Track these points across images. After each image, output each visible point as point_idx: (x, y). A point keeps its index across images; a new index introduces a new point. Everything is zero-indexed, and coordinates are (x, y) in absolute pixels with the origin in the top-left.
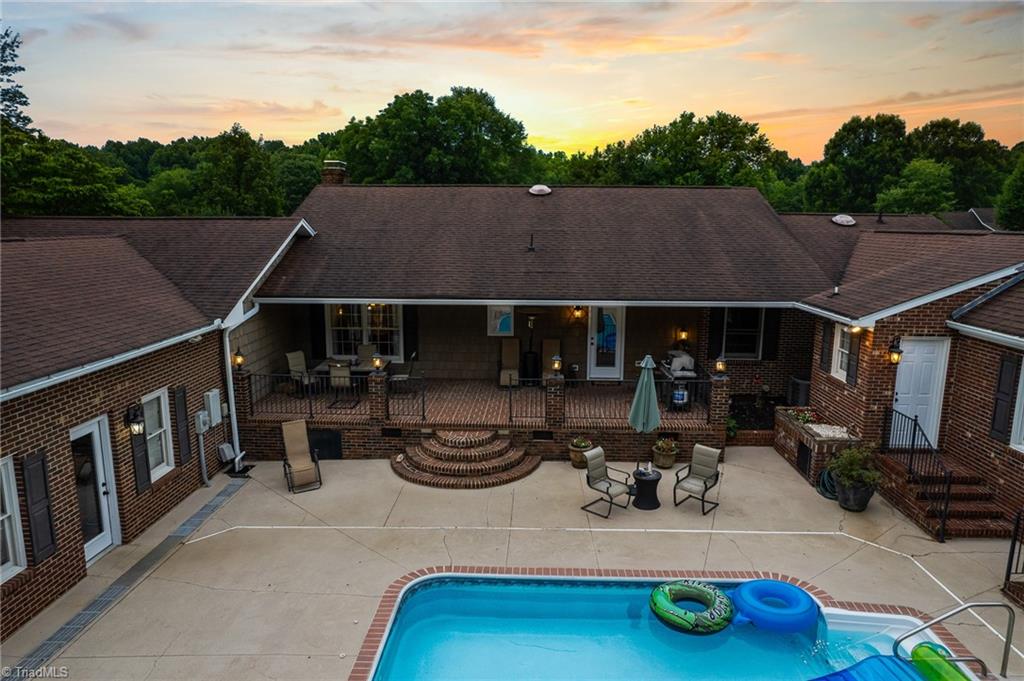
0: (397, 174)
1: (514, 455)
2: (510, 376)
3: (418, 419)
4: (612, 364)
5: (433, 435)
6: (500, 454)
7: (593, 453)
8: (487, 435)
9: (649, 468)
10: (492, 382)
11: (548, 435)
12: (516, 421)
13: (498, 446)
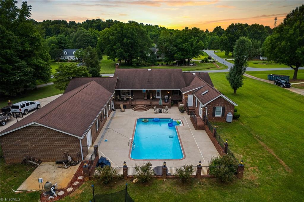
0: (116, 44)
1: (146, 108)
2: (146, 98)
3: (135, 104)
4: (159, 96)
5: (137, 106)
6: (145, 108)
7: (155, 107)
8: (143, 106)
9: (161, 109)
10: (143, 99)
11: (150, 106)
12: (147, 104)
13: (145, 107)
